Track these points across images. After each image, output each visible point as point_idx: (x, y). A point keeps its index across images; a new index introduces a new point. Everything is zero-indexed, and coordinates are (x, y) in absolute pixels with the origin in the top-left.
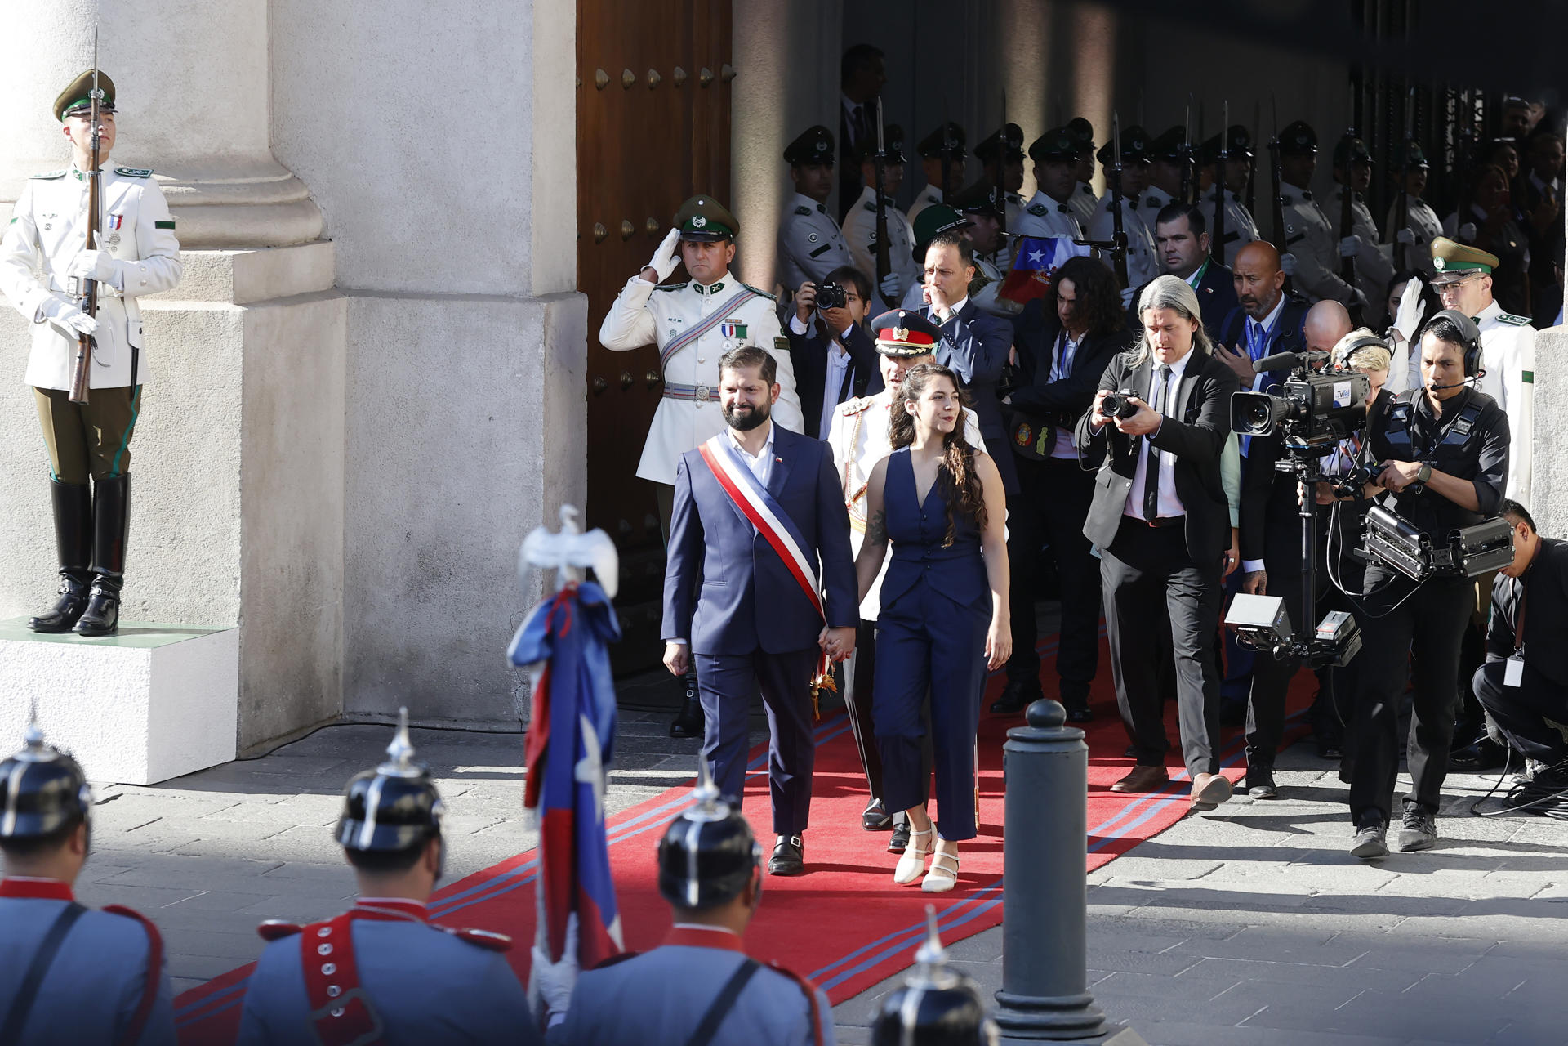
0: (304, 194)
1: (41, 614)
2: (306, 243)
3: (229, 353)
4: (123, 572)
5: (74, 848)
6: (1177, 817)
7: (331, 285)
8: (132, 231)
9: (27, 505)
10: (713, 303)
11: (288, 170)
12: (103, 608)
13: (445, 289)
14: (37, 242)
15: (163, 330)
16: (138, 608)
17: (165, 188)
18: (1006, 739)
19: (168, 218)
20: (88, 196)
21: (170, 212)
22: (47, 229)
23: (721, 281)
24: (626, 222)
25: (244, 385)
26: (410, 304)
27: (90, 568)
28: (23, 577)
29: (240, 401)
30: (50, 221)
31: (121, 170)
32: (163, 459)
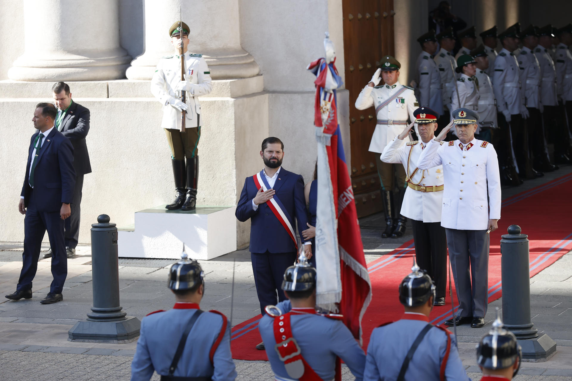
0: (252, 60)
1: (170, 204)
2: (254, 76)
3: (230, 115)
4: (197, 189)
5: (199, 293)
6: (555, 260)
7: (263, 90)
8: (196, 75)
9: (164, 167)
10: (392, 92)
11: (247, 52)
12: (191, 201)
13: (301, 90)
14: (164, 78)
15: (208, 107)
16: (202, 200)
17: (206, 60)
18: (501, 238)
19: (207, 70)
20: (181, 64)
21: (208, 68)
22: (168, 75)
23: (395, 84)
24: (360, 65)
25: (235, 125)
26: (289, 95)
27: (186, 188)
28: (163, 191)
29: (234, 130)
30: (169, 72)
31: (192, 55)
32: (209, 151)
